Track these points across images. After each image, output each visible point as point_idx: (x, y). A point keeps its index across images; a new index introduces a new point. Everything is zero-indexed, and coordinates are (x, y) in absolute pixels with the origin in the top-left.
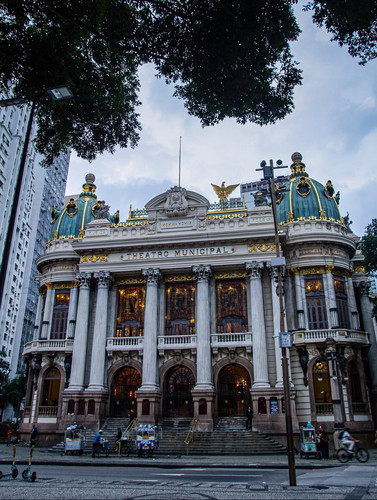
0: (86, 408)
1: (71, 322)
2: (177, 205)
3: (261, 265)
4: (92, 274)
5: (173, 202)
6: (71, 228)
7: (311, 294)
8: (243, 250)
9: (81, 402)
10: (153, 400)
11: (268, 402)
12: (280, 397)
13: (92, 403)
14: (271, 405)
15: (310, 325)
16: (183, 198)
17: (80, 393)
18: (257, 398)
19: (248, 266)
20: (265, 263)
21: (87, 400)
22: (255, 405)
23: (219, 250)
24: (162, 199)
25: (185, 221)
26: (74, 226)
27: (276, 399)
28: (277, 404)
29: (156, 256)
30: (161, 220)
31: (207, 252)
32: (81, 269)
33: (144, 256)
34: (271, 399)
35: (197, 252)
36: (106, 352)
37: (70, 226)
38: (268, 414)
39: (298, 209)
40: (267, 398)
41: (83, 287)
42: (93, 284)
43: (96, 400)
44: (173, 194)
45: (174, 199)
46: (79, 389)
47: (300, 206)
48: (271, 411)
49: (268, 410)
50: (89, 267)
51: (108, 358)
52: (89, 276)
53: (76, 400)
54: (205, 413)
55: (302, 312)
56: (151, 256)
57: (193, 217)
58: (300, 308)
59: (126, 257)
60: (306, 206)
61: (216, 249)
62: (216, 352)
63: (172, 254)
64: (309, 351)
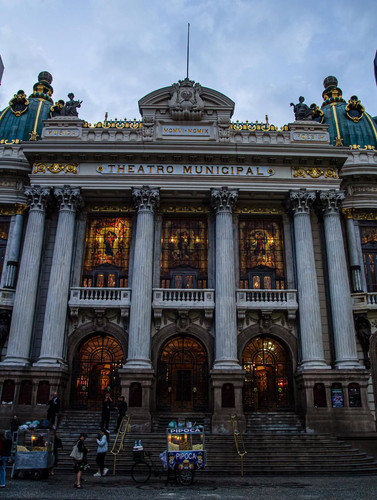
0: (35, 393)
1: (9, 263)
2: (189, 103)
3: (313, 196)
4: (52, 190)
5: (181, 99)
6: (17, 131)
7: (369, 246)
8: (284, 173)
9: (26, 384)
10: (148, 383)
11: (328, 391)
12: (347, 383)
13: (44, 386)
14: (333, 394)
15: (368, 287)
16: (197, 95)
17: (25, 370)
18: (313, 383)
19: (294, 195)
20: (318, 194)
21: (36, 381)
22: (309, 394)
23: (249, 171)
24: (165, 94)
25: (199, 128)
26: (22, 128)
27: (340, 386)
28: (343, 394)
29: (154, 171)
30: (162, 123)
31: (232, 171)
32: (34, 182)
33: (136, 169)
34: (333, 387)
35: (217, 171)
36: (69, 309)
37: (15, 127)
38: (329, 409)
39: (348, 136)
40: (327, 384)
41: (36, 208)
42: (52, 206)
43: (51, 381)
44: (182, 90)
45: (183, 95)
46: (24, 363)
47: (351, 132)
48: (333, 403)
49: (329, 403)
50: (46, 179)
51: (70, 318)
52: (46, 192)
53: (16, 380)
54: (232, 405)
55: (358, 268)
56: (147, 170)
57: (211, 124)
58: (356, 262)
59: (106, 170)
60: (359, 133)
61: (246, 168)
62: (243, 316)
63: (178, 170)
64: (371, 321)
